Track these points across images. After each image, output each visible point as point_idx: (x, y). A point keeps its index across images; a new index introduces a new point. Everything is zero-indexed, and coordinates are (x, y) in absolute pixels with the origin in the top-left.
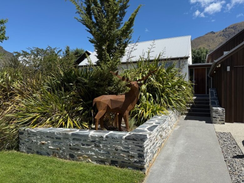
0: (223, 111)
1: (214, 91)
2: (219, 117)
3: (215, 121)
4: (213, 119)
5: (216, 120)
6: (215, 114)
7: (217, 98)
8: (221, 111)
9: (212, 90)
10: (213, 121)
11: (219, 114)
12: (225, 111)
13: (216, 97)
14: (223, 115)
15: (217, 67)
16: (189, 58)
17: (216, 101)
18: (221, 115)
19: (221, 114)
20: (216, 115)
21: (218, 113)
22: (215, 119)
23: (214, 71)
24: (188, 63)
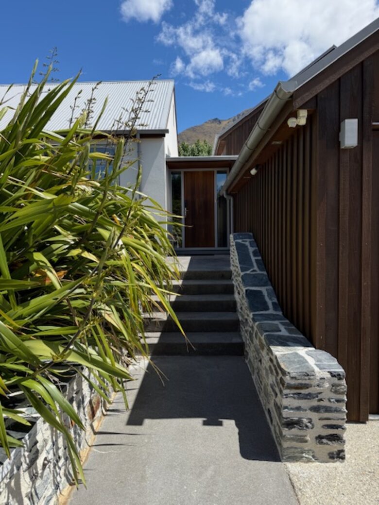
0: (335, 380)
1: (247, 244)
2: (315, 416)
3: (294, 444)
4: (286, 432)
5: (303, 440)
6: (296, 403)
7: (265, 273)
8: (327, 385)
9: (240, 241)
10: (285, 445)
11: (315, 403)
12: (344, 382)
13: (261, 270)
14: (337, 405)
15: (292, 123)
16: (167, 135)
17: (264, 290)
18: (328, 410)
19: (325, 403)
20: (298, 409)
21: (309, 396)
22: (295, 431)
23: (251, 169)
24: (166, 152)
